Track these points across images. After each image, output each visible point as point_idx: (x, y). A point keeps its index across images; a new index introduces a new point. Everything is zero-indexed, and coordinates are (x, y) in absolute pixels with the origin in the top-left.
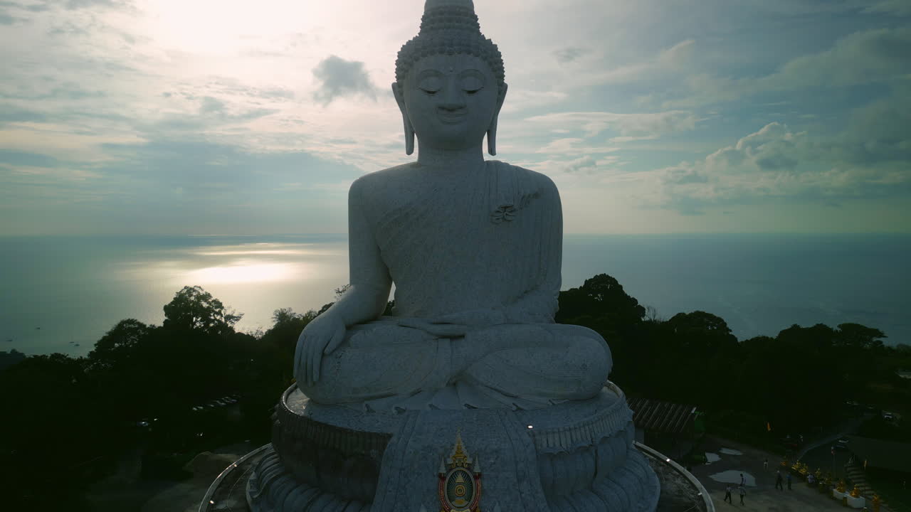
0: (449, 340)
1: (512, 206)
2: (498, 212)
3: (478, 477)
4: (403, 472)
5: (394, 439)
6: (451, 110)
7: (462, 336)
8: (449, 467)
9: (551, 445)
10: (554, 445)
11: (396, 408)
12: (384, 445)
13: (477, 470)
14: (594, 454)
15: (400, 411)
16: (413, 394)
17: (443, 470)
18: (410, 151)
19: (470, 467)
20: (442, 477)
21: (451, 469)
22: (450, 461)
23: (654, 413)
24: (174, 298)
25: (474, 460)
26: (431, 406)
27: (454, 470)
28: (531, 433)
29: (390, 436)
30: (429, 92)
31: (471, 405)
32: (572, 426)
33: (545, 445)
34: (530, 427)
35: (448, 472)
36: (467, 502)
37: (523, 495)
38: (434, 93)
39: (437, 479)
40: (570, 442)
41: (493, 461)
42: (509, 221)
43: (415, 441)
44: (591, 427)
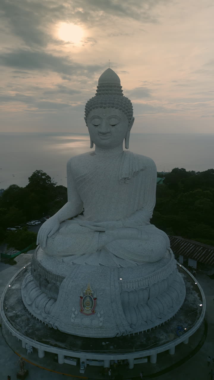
0: (99, 232)
1: (128, 178)
2: (121, 180)
3: (95, 299)
4: (67, 294)
5: (65, 280)
6: (104, 134)
7: (105, 232)
8: (84, 294)
9: (128, 287)
10: (130, 287)
11: (72, 263)
12: (62, 281)
13: (95, 297)
14: (149, 291)
15: (73, 264)
16: (82, 255)
17: (82, 295)
18: (92, 147)
19: (92, 295)
20: (81, 298)
21: (85, 295)
22: (85, 292)
23: (203, 254)
24: (32, 175)
25: (94, 292)
26: (85, 263)
27: (86, 296)
28: (120, 282)
29: (64, 278)
30: (95, 126)
31: (102, 264)
32: (139, 280)
33: (126, 287)
34: (121, 279)
35: (84, 296)
36: (90, 308)
37: (113, 308)
38: (97, 126)
39: (79, 298)
40: (137, 286)
41: (102, 294)
42: (127, 183)
43: (72, 282)
44: (149, 279)
